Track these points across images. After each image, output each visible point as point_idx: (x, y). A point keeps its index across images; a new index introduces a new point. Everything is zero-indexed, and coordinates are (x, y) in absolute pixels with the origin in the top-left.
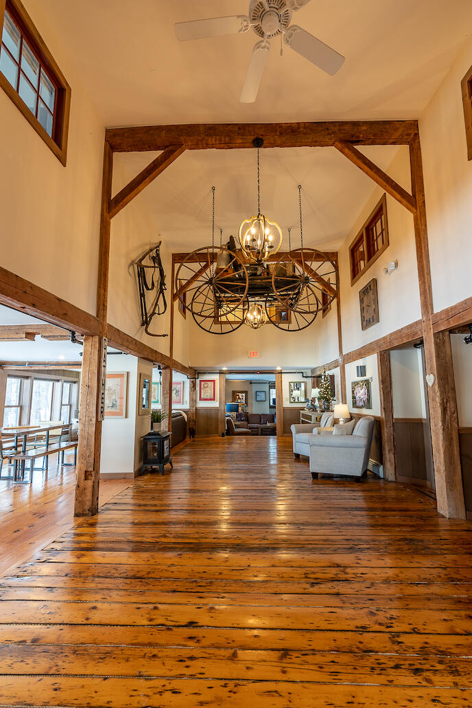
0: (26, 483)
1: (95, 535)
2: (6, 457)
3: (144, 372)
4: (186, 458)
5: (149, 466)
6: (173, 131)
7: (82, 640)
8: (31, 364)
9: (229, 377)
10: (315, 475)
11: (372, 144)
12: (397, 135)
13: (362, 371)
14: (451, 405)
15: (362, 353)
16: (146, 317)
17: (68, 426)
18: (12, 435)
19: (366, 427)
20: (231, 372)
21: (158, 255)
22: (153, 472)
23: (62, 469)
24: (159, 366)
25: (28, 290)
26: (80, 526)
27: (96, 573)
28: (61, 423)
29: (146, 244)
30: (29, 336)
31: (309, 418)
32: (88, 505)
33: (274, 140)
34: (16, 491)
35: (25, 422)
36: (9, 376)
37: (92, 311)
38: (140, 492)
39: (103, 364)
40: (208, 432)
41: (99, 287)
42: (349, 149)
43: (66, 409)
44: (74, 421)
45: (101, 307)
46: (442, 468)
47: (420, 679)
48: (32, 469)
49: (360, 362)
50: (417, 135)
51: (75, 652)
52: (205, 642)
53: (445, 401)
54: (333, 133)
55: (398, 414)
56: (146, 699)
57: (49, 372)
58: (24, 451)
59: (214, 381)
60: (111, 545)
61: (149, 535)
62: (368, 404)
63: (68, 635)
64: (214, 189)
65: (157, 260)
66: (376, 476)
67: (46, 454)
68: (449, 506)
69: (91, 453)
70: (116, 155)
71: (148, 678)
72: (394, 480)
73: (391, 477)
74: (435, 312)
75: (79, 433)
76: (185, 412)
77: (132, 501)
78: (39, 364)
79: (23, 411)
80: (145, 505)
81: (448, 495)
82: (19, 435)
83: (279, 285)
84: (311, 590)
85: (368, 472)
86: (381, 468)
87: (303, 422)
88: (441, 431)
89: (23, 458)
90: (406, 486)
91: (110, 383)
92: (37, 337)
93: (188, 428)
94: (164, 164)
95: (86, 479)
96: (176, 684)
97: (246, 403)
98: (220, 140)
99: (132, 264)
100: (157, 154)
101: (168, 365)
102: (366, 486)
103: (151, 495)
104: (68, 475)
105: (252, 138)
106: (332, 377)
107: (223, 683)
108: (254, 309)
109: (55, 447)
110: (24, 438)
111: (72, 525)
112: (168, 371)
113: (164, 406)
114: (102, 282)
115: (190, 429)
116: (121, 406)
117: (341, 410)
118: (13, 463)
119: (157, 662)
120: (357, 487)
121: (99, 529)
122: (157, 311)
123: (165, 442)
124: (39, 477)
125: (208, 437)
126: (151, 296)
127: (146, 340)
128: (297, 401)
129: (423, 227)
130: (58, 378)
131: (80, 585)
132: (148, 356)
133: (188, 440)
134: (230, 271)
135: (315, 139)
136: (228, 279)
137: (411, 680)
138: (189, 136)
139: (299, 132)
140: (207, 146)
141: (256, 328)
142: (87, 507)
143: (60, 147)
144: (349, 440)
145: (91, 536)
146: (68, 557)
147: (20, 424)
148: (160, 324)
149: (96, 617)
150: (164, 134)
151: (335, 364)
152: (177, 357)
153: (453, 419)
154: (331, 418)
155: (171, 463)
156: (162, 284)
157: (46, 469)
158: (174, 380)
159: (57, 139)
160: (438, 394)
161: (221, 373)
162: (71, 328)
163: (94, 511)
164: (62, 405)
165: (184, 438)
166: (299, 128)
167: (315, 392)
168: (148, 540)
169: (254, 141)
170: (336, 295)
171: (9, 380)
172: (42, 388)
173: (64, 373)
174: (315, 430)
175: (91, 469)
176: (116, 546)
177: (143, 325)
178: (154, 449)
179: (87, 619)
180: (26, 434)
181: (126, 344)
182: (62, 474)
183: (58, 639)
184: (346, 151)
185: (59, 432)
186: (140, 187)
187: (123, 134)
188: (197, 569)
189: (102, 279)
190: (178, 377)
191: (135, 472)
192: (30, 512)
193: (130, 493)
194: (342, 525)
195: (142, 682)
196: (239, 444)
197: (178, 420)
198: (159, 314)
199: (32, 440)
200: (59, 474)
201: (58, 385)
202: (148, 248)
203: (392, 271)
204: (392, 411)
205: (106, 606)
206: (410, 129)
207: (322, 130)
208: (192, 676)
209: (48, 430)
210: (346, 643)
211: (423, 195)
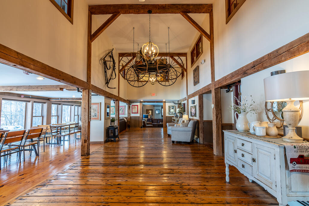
0: (62, 145)
1: (89, 161)
2: (54, 136)
3: (107, 102)
4: (126, 136)
5: (110, 139)
6: (116, 7)
7: (84, 188)
8: (61, 99)
9: (144, 103)
10: (173, 142)
11: (195, 13)
12: (204, 10)
13: (194, 102)
14: (219, 116)
15: (193, 95)
16: (107, 80)
17: (77, 124)
18: (55, 127)
19: (192, 123)
20: (145, 102)
21: (112, 54)
22: (112, 141)
23: (76, 140)
24: (114, 100)
25: (61, 74)
26: (83, 159)
27: (89, 172)
28: (74, 123)
29: (107, 51)
30: (61, 89)
31: (175, 120)
32: (86, 152)
33: (156, 11)
34: (59, 148)
35: (60, 122)
36: (53, 104)
37: (85, 80)
38: (106, 148)
39: (90, 100)
40: (135, 126)
41: (88, 70)
42: (186, 15)
43: (76, 117)
44: (80, 122)
45: (89, 78)
46: (215, 138)
47: (184, 195)
48: (64, 140)
49: (193, 99)
50: (212, 10)
51: (82, 191)
52: (122, 188)
53: (217, 114)
54: (179, 8)
55: (205, 119)
56: (103, 200)
57: (69, 102)
58: (60, 133)
59: (138, 105)
60: (94, 164)
61: (108, 161)
62: (195, 115)
63: (79, 187)
64: (134, 28)
65: (111, 57)
66: (197, 142)
67: (69, 135)
68: (217, 151)
69: (86, 133)
70: (93, 16)
71: (104, 196)
72: (203, 143)
73: (202, 142)
74: (215, 81)
75: (81, 126)
76: (126, 118)
77: (103, 151)
78: (65, 99)
79: (59, 118)
80: (107, 152)
81: (216, 147)
82: (58, 127)
83: (160, 68)
84: (160, 176)
85: (194, 141)
86: (198, 139)
87: (173, 122)
88: (215, 125)
89: (60, 136)
90: (206, 145)
91: (93, 107)
92: (64, 90)
93: (127, 124)
94: (112, 20)
95: (85, 142)
96: (112, 197)
97: (152, 114)
98: (135, 11)
99: (101, 59)
100: (110, 16)
101: (117, 99)
102: (191, 146)
103: (110, 149)
104: (78, 142)
105: (147, 10)
106: (184, 104)
107: (126, 197)
108: (152, 76)
109: (73, 132)
110: (59, 129)
111: (80, 159)
112: (117, 102)
113: (116, 116)
114: (89, 68)
115: (128, 125)
116: (98, 116)
117: (185, 117)
118: (56, 138)
119: (107, 193)
120: (188, 146)
121: (90, 160)
122: (112, 78)
123: (116, 130)
124: (66, 143)
125: (135, 128)
126: (109, 72)
127: (107, 90)
128: (172, 113)
129: (213, 47)
130: (73, 104)
131: (83, 175)
132: (108, 96)
133: (127, 129)
134: (141, 62)
135: (172, 11)
136: (140, 66)
137: (182, 195)
138: (122, 9)
139: (166, 8)
140: (130, 13)
141: (153, 84)
142: (85, 153)
143: (70, 17)
144: (186, 129)
145: (87, 162)
146: (80, 168)
147: (58, 123)
148: (114, 83)
149: (89, 183)
150: (112, 8)
151: (185, 99)
152: (121, 96)
153: (220, 120)
154: (182, 120)
155: (119, 138)
156: (114, 66)
157: (69, 140)
158: (120, 105)
159: (69, 15)
160: (215, 111)
161: (141, 102)
162: (77, 87)
163: (88, 154)
164: (75, 115)
165: (125, 129)
166: (166, 6)
167: (178, 110)
168: (108, 163)
169: (148, 11)
170: (186, 70)
171: (53, 105)
172: (66, 109)
173: (75, 102)
174: (175, 125)
175: (87, 139)
176: (96, 165)
177: (106, 84)
178: (112, 132)
179: (86, 183)
180: (61, 127)
181: (99, 91)
182: (76, 142)
183: (77, 188)
184: (185, 16)
185: (74, 126)
186: (103, 30)
187: (96, 8)
188: (123, 171)
189: (89, 67)
190: (122, 104)
191: (104, 141)
192: (64, 155)
193: (103, 148)
194: (177, 158)
195: (102, 197)
196: (148, 131)
197: (123, 121)
198: (113, 79)
199: (63, 129)
200: (75, 142)
201: (73, 107)
202: (108, 52)
203: (203, 63)
204: (203, 117)
205: (92, 180)
206: (210, 8)
207: (175, 8)
208: (117, 196)
209: (69, 125)
210: (166, 188)
211: (213, 35)
